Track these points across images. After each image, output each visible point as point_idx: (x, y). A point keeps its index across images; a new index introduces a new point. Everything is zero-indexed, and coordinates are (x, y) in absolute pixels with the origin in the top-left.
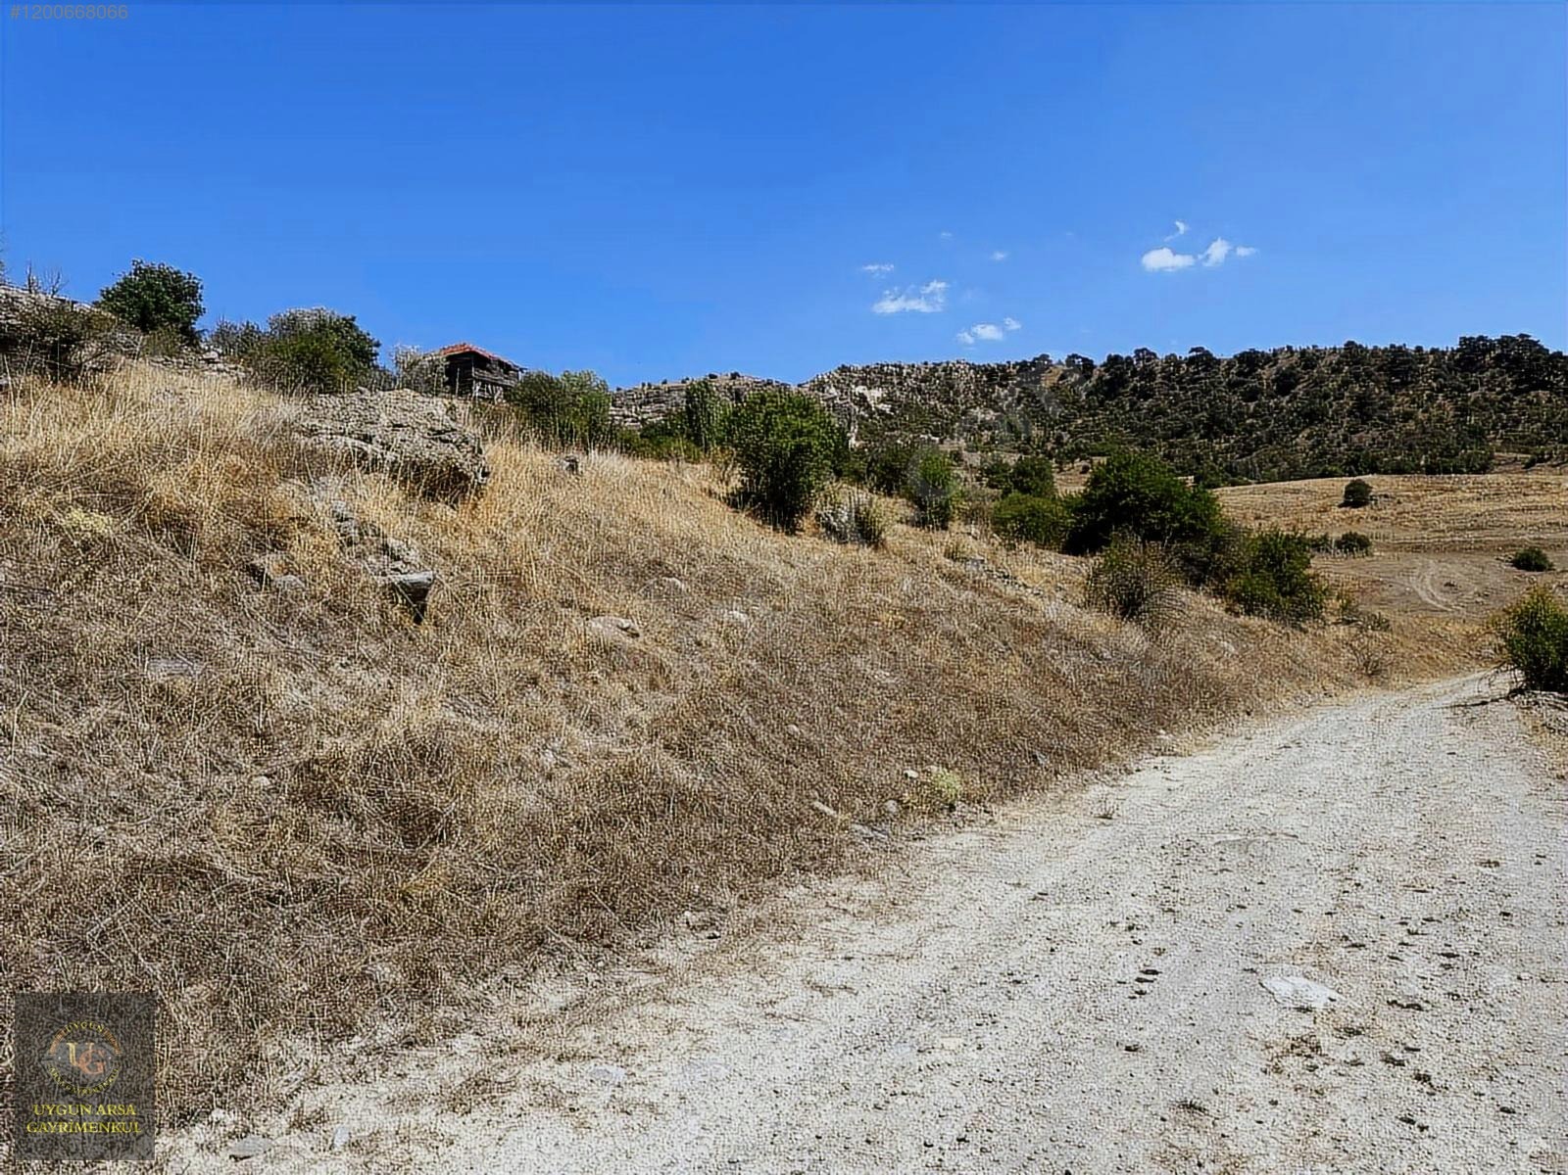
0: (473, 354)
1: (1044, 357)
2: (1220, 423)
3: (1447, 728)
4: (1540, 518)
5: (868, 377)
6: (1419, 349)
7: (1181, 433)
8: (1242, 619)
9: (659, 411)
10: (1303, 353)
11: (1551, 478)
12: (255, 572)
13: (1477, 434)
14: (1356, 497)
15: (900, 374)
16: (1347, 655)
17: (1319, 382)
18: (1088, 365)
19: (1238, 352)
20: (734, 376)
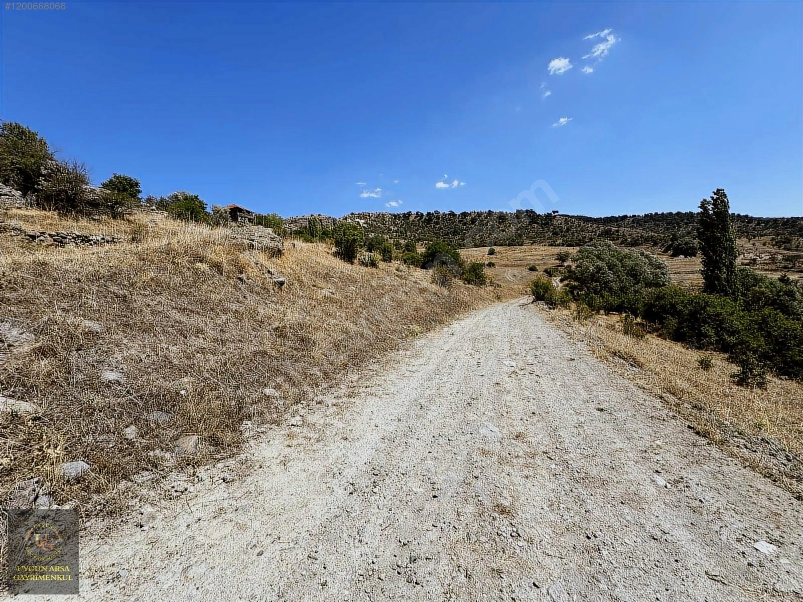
0: (238, 208)
1: (410, 212)
2: (457, 232)
3: (520, 311)
4: (535, 257)
5: (360, 216)
6: (506, 213)
7: (447, 234)
8: (467, 286)
9: (296, 226)
10: (478, 213)
11: (538, 247)
12: (241, 279)
13: (520, 236)
14: (492, 252)
15: (369, 216)
16: (492, 294)
17: (482, 221)
18: (422, 215)
19: (461, 212)
20: (319, 215)
